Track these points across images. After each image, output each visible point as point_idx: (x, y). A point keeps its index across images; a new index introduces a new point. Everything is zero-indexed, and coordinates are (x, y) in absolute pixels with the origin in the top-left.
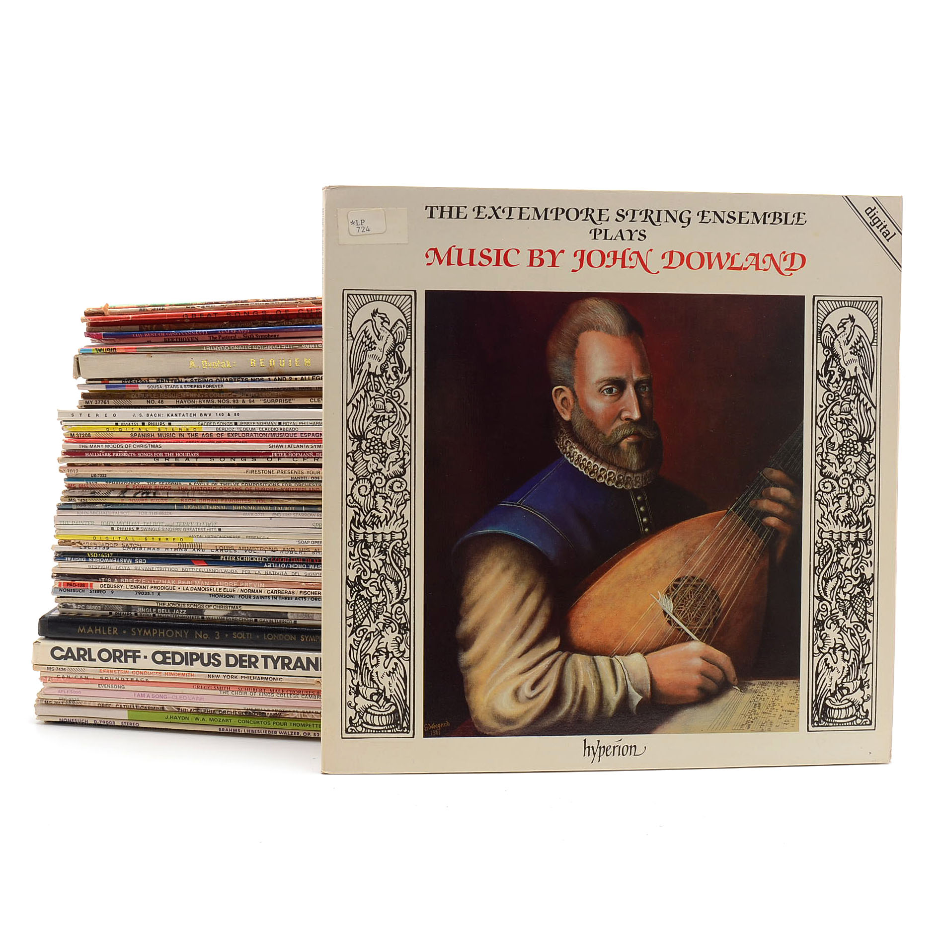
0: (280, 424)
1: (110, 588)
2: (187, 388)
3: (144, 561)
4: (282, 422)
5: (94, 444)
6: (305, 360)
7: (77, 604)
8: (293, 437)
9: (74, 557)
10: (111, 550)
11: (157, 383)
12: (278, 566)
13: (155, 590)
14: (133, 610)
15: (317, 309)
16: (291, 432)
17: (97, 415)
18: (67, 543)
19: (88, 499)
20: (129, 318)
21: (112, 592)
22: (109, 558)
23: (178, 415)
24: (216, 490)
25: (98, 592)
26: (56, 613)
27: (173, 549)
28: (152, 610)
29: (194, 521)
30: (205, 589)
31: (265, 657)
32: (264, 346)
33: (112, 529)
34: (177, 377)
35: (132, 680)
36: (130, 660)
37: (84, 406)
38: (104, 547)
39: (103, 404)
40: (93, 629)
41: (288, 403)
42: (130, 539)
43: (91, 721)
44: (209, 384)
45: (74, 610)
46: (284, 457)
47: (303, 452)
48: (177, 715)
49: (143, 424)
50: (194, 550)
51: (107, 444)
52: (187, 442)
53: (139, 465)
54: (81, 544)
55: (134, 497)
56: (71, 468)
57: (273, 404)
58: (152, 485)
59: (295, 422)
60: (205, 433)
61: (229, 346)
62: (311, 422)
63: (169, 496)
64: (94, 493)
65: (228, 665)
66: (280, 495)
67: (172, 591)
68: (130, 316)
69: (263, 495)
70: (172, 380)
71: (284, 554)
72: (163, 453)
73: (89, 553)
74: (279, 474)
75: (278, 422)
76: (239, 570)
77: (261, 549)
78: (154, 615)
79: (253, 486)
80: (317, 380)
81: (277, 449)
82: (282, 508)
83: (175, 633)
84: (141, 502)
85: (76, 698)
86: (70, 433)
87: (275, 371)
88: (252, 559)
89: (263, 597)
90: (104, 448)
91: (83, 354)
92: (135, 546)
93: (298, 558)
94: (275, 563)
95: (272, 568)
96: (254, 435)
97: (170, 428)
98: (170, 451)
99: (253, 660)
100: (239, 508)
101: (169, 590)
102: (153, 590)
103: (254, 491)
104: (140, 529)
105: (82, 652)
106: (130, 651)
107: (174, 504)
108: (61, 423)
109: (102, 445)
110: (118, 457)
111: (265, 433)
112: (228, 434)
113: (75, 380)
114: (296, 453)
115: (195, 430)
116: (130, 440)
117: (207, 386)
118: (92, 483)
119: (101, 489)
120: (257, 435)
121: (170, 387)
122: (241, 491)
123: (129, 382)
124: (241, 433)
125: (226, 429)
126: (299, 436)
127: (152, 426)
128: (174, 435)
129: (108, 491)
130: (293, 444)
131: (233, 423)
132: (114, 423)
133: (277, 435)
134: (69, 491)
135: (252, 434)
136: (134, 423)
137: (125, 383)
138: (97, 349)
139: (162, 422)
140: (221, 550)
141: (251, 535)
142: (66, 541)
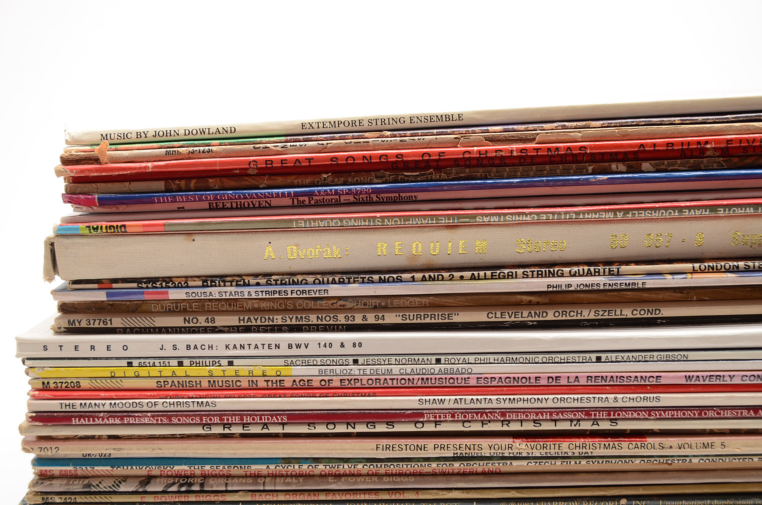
0: (438, 361)
2: (260, 297)
4: (443, 358)
5: (88, 402)
6: (478, 243)
8: (463, 384)
11: (203, 286)
15: (496, 151)
16: (459, 376)
17: (93, 348)
19: (77, 497)
20: (146, 167)
23: (246, 347)
24: (313, 476)
32: (407, 218)
34: (240, 276)
37: (66, 328)
39: (102, 325)
41: (447, 321)
44: (301, 288)
46: (446, 421)
47: (481, 412)
49: (180, 364)
51: (113, 402)
52: (264, 396)
53: (173, 437)
55: (164, 492)
56: (44, 444)
57: (419, 321)
58: (197, 470)
59: (466, 357)
60: (297, 379)
61: (341, 219)
62: (496, 357)
63: (229, 488)
64: (89, 486)
66: (432, 482)
68: (149, 164)
69: (401, 482)
70: (231, 282)
72: (221, 416)
74: (438, 450)
75: (434, 358)
79: (382, 469)
80: (500, 278)
81: (434, 406)
84: (177, 500)
86: (40, 381)
87: (421, 262)
90: (107, 408)
91: (62, 235)
96: (390, 382)
97: (230, 371)
98: (233, 413)
107: (237, 502)
108: (24, 362)
109: (103, 402)
110: (133, 424)
111: (411, 377)
112: (341, 380)
113: (47, 282)
114: (468, 413)
115: (278, 373)
116: (155, 393)
117: (299, 293)
118: (84, 468)
119: (103, 478)
120: (395, 381)
121: (228, 294)
122: (360, 475)
123: (150, 286)
124: (365, 379)
125: (338, 372)
126: (473, 382)
127: (196, 366)
128: (238, 384)
129: (115, 482)
130: (464, 397)
131: (351, 359)
132: (124, 363)
133: (433, 382)
134: (42, 483)
135: (385, 379)
136: (162, 361)
137: (142, 288)
138: (89, 227)
139: (215, 360)
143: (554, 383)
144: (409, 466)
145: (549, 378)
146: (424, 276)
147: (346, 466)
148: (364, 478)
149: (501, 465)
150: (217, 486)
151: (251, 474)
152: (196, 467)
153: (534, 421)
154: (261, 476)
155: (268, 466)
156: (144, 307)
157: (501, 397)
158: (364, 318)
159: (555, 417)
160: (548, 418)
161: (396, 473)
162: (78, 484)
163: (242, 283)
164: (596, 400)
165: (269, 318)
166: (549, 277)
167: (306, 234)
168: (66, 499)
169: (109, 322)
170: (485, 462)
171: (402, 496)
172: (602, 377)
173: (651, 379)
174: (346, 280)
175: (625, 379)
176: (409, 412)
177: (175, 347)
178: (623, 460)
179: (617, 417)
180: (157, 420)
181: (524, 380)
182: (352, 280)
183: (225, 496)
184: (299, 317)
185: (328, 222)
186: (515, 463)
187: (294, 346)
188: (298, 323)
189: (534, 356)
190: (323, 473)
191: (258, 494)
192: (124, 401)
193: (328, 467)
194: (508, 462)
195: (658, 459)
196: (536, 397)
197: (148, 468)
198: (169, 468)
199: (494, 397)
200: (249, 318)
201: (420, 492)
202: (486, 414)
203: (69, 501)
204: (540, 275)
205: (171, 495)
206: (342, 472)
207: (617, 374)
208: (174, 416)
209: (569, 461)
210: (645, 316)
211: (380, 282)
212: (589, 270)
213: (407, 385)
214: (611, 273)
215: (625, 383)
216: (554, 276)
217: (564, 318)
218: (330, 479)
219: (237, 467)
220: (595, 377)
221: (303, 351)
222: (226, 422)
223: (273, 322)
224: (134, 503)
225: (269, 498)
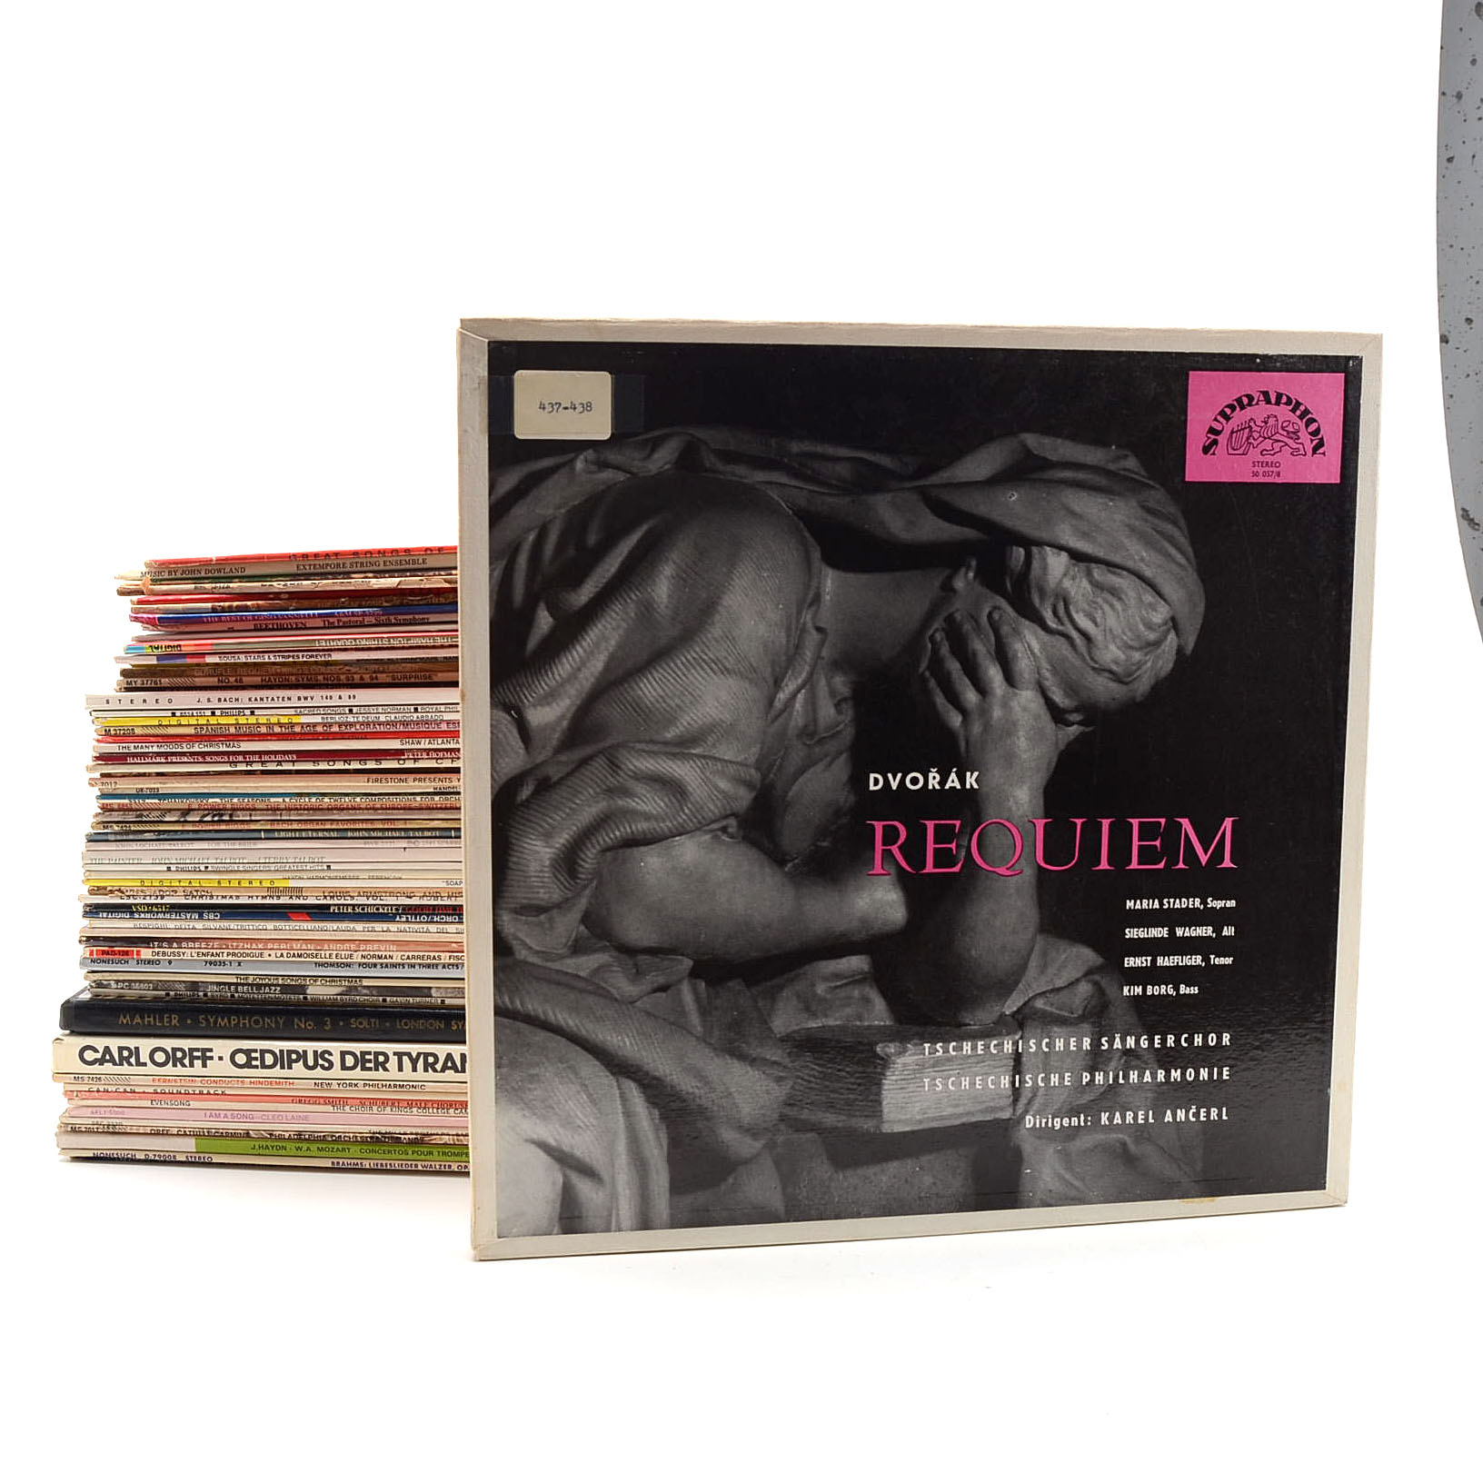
0: (416, 711)
1: (167, 957)
2: (278, 660)
3: (217, 916)
4: (419, 707)
5: (140, 745)
7: (117, 982)
8: (436, 729)
9: (112, 912)
10: (167, 900)
12: (416, 918)
13: (234, 958)
14: (202, 989)
16: (433, 722)
18: (100, 892)
19: (131, 825)
21: (170, 962)
22: (164, 913)
24: (322, 809)
25: (149, 963)
26: (87, 996)
27: (260, 898)
28: (229, 989)
29: (291, 856)
30: (308, 956)
31: (399, 1055)
33: (169, 869)
35: (201, 1093)
36: (198, 1063)
37: (125, 688)
38: (157, 896)
39: (153, 685)
40: (142, 1018)
41: (427, 680)
42: (195, 883)
43: (140, 1156)
45: (113, 991)
46: (423, 759)
47: (450, 751)
48: (269, 1144)
49: (213, 714)
50: (291, 897)
51: (159, 744)
52: (279, 740)
53: (207, 774)
54: (122, 892)
55: (200, 822)
56: (105, 780)
57: (405, 680)
58: (227, 803)
59: (438, 707)
60: (305, 727)
63: (253, 818)
64: (141, 816)
65: (344, 1067)
66: (418, 814)
67: (260, 959)
69: (392, 814)
71: (425, 902)
72: (244, 755)
73: (136, 905)
74: (416, 783)
75: (412, 708)
76: (359, 926)
77: (391, 894)
78: (233, 996)
79: (378, 802)
81: (413, 747)
82: (420, 834)
83: (264, 1021)
84: (210, 828)
85: (118, 1121)
86: (103, 729)
88: (378, 909)
89: (394, 966)
90: (155, 750)
92: (203, 893)
93: (446, 906)
94: (411, 915)
95: (407, 922)
96: (378, 728)
97: (252, 720)
98: (254, 754)
99: (381, 1059)
100: (356, 834)
101: (255, 959)
102: (230, 958)
103: (379, 809)
104: (210, 869)
105: (126, 1053)
106: (197, 1050)
107: (260, 831)
108: (90, 713)
109: (152, 745)
110: (175, 763)
111: (394, 724)
112: (339, 727)
115: (290, 721)
116: (193, 738)
118: (137, 801)
119: (151, 811)
120: (382, 726)
121: (252, 658)
122: (360, 809)
124: (358, 726)
125: (337, 720)
126: (443, 727)
127: (226, 716)
128: (259, 730)
129: (161, 813)
130: (436, 739)
131: (347, 710)
132: (169, 713)
133: (412, 727)
134: (104, 814)
135: (375, 726)
136: (199, 712)
139: (241, 711)
140: (332, 897)
141: (375, 874)
142: (99, 888)
144: (398, 800)
147: (347, 800)
148: (362, 810)
150: (243, 817)
151: (270, 806)
152: (227, 800)
154: (280, 810)
155: (284, 800)
158: (362, 677)
162: (133, 815)
168: (122, 827)
169: (159, 682)
176: (393, 752)
177: (209, 701)
180: (195, 760)
183: (249, 824)
184: (310, 677)
187: (302, 699)
188: (306, 682)
190: (328, 806)
191: (276, 823)
192: (168, 745)
193: (332, 801)
197: (188, 802)
198: (204, 801)
200: (270, 679)
201: (408, 822)
203: (125, 829)
205: (206, 824)
206: (344, 805)
208: (207, 756)
213: (391, 730)
218: (333, 812)
219: (259, 800)
221: (309, 704)
222: (248, 760)
223: (288, 680)
224: (176, 831)
225: (285, 826)
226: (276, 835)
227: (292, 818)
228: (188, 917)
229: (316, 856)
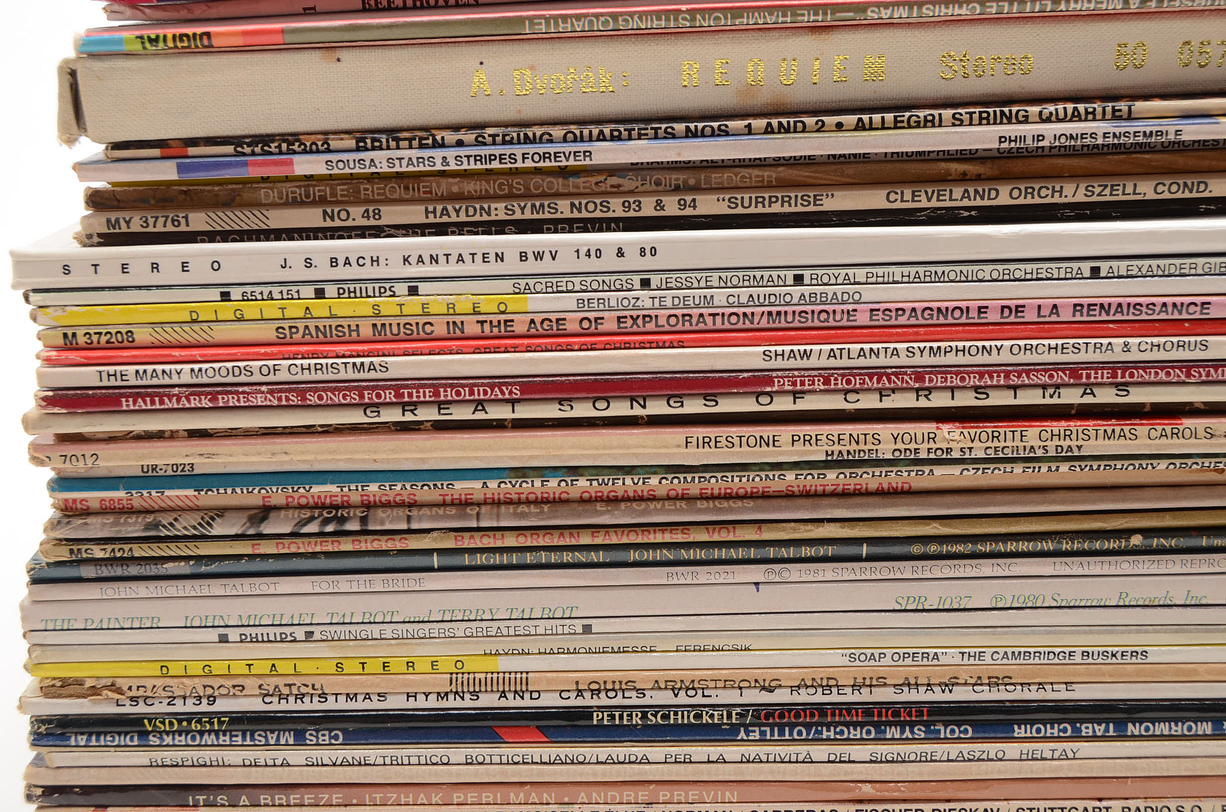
0: (799, 280)
2: (465, 166)
3: (336, 737)
4: (807, 273)
5: (150, 368)
6: (869, 60)
8: (844, 323)
9: (98, 734)
10: (222, 705)
11: (358, 149)
12: (782, 733)
16: (838, 308)
17: (155, 267)
18: (71, 689)
19: (135, 546)
22: (217, 733)
23: (442, 259)
24: (567, 501)
27: (432, 697)
29: (501, 604)
32: (738, 13)
33: (224, 638)
34: (425, 128)
37: (100, 235)
38: (200, 698)
39: (170, 228)
41: (811, 208)
42: (284, 668)
44: (542, 149)
46: (814, 392)
47: (878, 373)
49: (320, 294)
50: (503, 694)
51: (196, 367)
52: (477, 351)
53: (308, 431)
54: (120, 691)
55: (294, 535)
56: (71, 449)
57: (760, 210)
58: (354, 493)
59: (850, 272)
60: (538, 318)
61: (615, 16)
62: (906, 270)
63: (415, 526)
64: (156, 525)
66: (787, 509)
69: (731, 510)
70: (410, 140)
71: (803, 697)
72: (397, 389)
73: (151, 718)
74: (799, 446)
75: (790, 274)
76: (657, 752)
77: (728, 684)
79: (694, 484)
80: (910, 127)
81: (792, 363)
82: (791, 552)
84: (318, 549)
86: (59, 333)
87: (762, 98)
88: (698, 716)
90: (186, 379)
91: (92, 56)
92: (304, 690)
93: (848, 707)
94: (772, 725)
95: (762, 740)
96: (709, 320)
97: (413, 305)
98: (420, 383)
100: (649, 555)
103: (696, 498)
104: (317, 636)
107: (429, 552)
108: (27, 299)
109: (179, 367)
110: (234, 408)
111: (748, 310)
112: (619, 318)
113: (65, 147)
114: (854, 376)
115: (502, 308)
116: (275, 349)
117: (536, 158)
118: (145, 493)
119: (179, 513)
120: (719, 319)
121: (404, 162)
122: (654, 499)
123: (258, 150)
124: (663, 315)
125: (613, 303)
126: (863, 319)
127: (350, 297)
128: (428, 328)
129: (203, 518)
130: (846, 346)
131: (636, 279)
132: (215, 294)
133: (790, 318)
134: (68, 523)
135: (701, 315)
136: (285, 289)
137: (244, 154)
138: (141, 37)
139: (385, 286)
140: (596, 692)
141: (692, 642)
142: (66, 683)
143: (1012, 319)
144: (744, 480)
145: (1003, 307)
146: (769, 124)
147: (629, 481)
148: (661, 502)
149: (913, 474)
150: (391, 522)
151: (452, 500)
152: (353, 487)
153: (976, 389)
154: (472, 504)
155: (485, 483)
156: (247, 196)
157: (915, 345)
158: (659, 205)
159: (1014, 380)
160: (1002, 382)
161: (720, 494)
162: (136, 523)
163: (430, 141)
164: (1091, 348)
165: (482, 208)
166: (1001, 123)
167: (548, 46)
168: (113, 550)
169: (183, 221)
170: (884, 470)
171: (732, 534)
172: (1102, 305)
173: (1192, 309)
174: (625, 134)
175: (1144, 309)
176: (746, 375)
177: (308, 263)
178: (1137, 463)
179: (1128, 379)
180: (280, 399)
181: (957, 313)
182: (635, 134)
183: (406, 539)
184: (538, 204)
185: (591, 22)
186: (939, 471)
187: (531, 256)
188: (535, 216)
189: (976, 268)
190: (586, 495)
191: (467, 535)
192: (216, 366)
193: (595, 483)
194: (927, 469)
195: (1200, 461)
196: (980, 344)
197: (263, 491)
198: (302, 490)
199: (902, 346)
200: (445, 209)
201: (764, 527)
202: (888, 376)
203: (118, 555)
204: (984, 120)
205: (306, 540)
206: (620, 494)
207: (1129, 300)
208: (310, 389)
209: (1037, 465)
210: (1179, 195)
211: (687, 137)
212: (1075, 109)
213: (740, 326)
214: (1116, 116)
215: (1144, 317)
216: (1010, 122)
217: (1029, 201)
218: (599, 507)
219: (428, 486)
220: (1089, 305)
221: (547, 266)
222: (406, 399)
223: (489, 214)
224: (238, 557)
225: (488, 542)
226: (467, 560)
227: (503, 524)
228: (272, 742)
229: (557, 602)
